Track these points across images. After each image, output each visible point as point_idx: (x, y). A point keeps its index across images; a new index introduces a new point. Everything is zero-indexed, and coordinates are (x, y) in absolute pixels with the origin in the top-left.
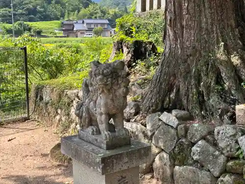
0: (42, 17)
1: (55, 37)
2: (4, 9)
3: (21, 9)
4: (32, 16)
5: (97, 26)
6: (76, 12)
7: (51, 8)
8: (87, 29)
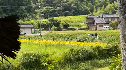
0: (76, 12)
1: (79, 29)
2: (47, 7)
3: (59, 7)
4: (68, 12)
5: (114, 20)
6: (103, 7)
7: (83, 5)
8: (105, 23)
